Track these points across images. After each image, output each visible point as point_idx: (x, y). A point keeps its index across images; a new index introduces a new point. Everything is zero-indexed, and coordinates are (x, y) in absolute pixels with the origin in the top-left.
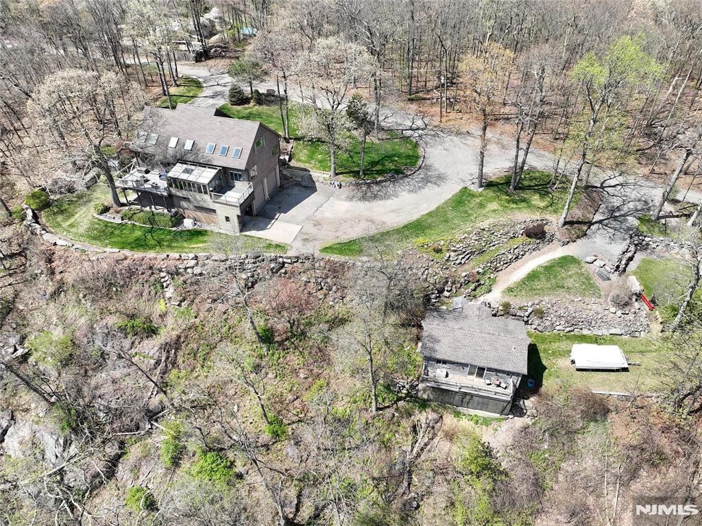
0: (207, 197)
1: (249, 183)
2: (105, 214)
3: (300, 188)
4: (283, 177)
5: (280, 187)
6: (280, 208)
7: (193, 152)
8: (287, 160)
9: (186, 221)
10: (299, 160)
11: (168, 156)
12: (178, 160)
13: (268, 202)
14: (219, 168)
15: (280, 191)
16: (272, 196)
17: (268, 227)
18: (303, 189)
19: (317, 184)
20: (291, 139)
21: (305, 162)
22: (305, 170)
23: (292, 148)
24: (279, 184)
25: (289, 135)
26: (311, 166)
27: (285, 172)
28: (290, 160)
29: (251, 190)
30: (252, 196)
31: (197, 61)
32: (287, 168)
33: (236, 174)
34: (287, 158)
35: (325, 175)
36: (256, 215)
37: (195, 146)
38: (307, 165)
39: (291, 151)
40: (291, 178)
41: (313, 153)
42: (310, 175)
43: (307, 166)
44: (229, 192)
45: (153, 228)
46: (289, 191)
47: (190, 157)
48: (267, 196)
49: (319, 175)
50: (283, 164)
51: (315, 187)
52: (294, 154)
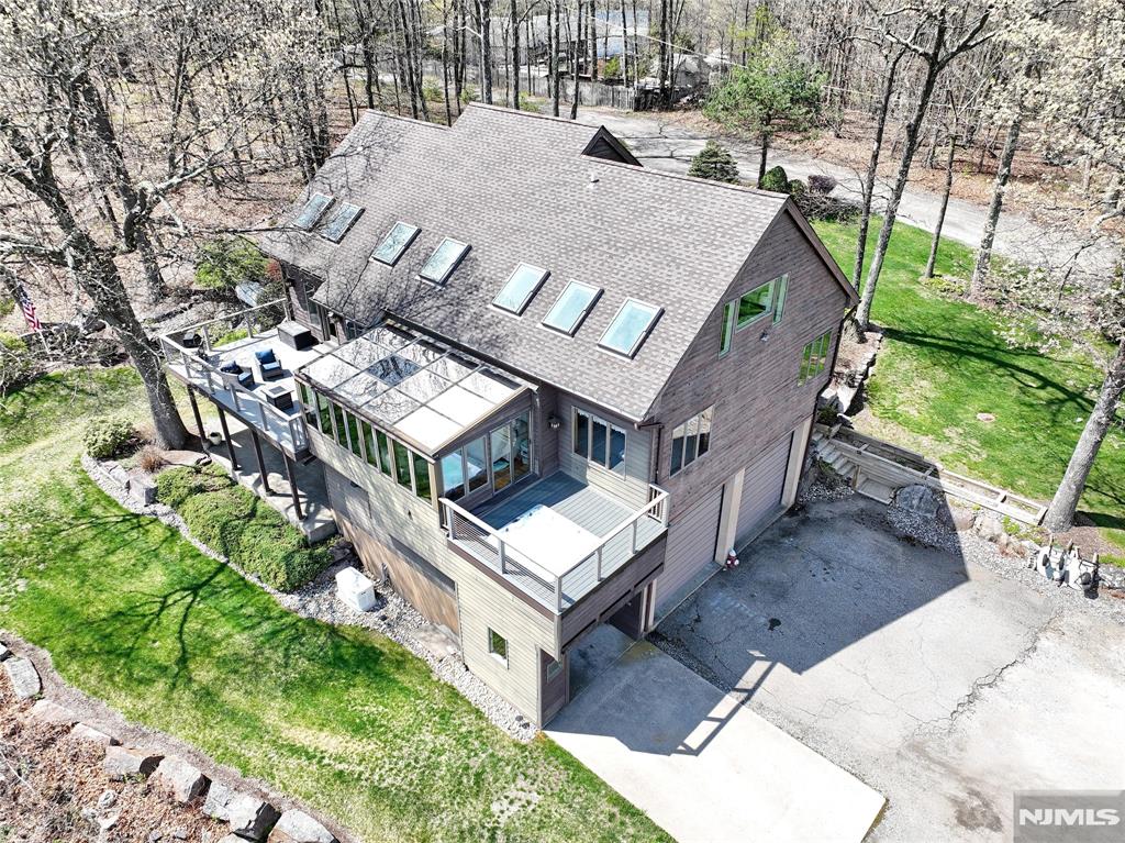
0: (426, 513)
1: (653, 494)
2: (111, 463)
3: (880, 537)
4: (817, 472)
5: (792, 512)
6: (774, 623)
7: (452, 293)
8: (845, 402)
9: (347, 578)
10: (892, 415)
11: (358, 294)
12: (388, 315)
13: (724, 575)
14: (526, 385)
15: (786, 533)
16: (747, 551)
17: (693, 740)
18: (898, 549)
19: (965, 538)
20: (871, 328)
21: (919, 428)
22: (919, 464)
23: (872, 363)
24: (789, 498)
25: (867, 312)
26: (948, 450)
27: (825, 452)
28: (856, 406)
29: (652, 530)
30: (649, 559)
31: (637, 110)
32: (838, 436)
33: (600, 430)
34: (845, 396)
35: (1010, 510)
36: (655, 636)
37: (466, 267)
38: (926, 441)
39: (865, 375)
40: (847, 482)
41: (959, 398)
42: (939, 493)
43: (924, 446)
44: (544, 508)
45: (222, 567)
46: (829, 541)
47: (431, 315)
48: (727, 548)
49: (980, 498)
50: (826, 415)
51: (958, 553)
52: (875, 388)
